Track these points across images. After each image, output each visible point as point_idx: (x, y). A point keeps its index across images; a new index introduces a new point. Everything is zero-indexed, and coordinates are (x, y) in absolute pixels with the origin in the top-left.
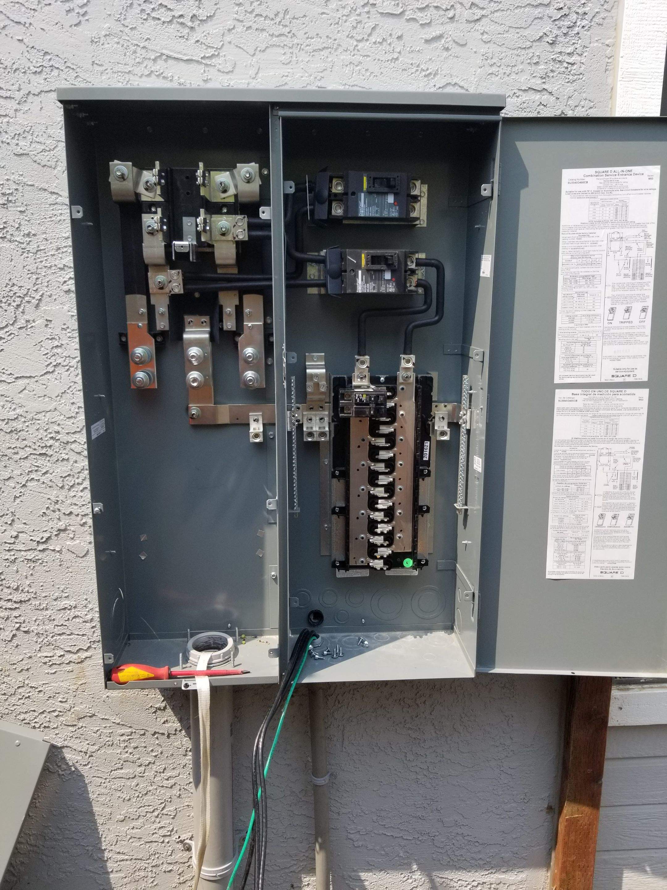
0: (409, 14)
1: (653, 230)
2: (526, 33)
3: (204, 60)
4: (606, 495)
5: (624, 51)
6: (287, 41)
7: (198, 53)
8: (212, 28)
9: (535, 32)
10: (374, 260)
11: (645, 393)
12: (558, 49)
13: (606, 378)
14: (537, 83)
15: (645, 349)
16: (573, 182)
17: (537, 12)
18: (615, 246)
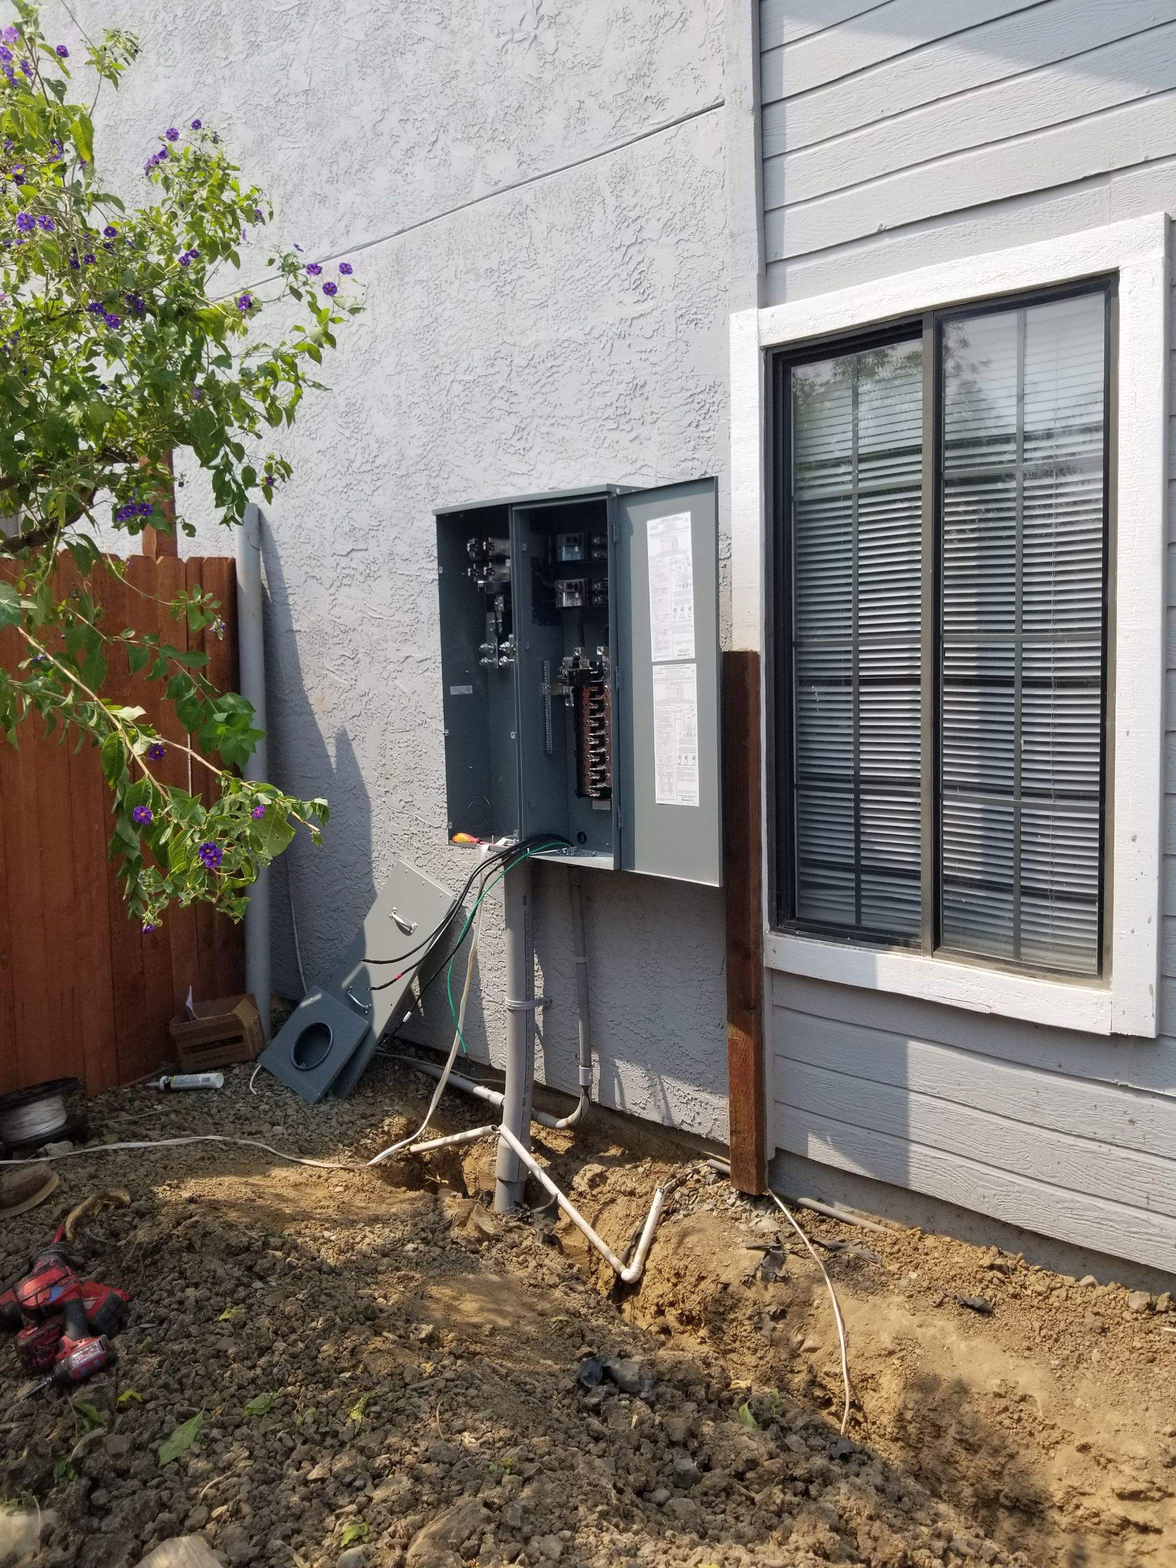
0: (621, 427)
1: (690, 554)
2: (681, 423)
3: (528, 474)
4: (681, 742)
5: (733, 424)
6: (564, 455)
7: (526, 468)
8: (532, 454)
9: (685, 422)
10: (569, 586)
11: (694, 666)
12: (701, 429)
13: (675, 657)
14: (689, 455)
15: (691, 636)
16: (652, 528)
17: (686, 408)
18: (674, 566)
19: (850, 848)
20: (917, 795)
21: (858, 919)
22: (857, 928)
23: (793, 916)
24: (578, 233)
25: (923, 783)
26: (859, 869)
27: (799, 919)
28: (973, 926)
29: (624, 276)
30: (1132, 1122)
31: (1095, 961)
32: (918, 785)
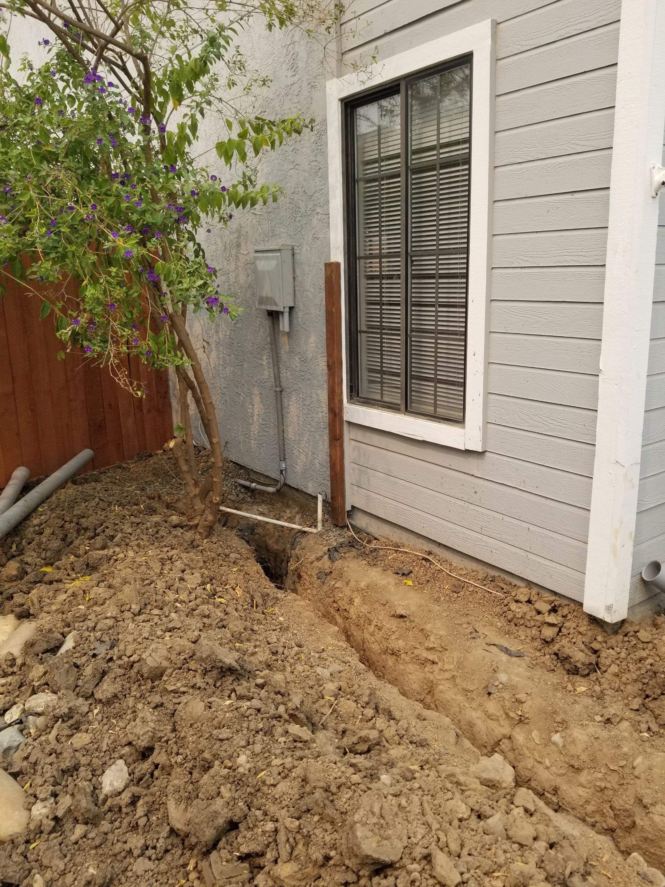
19: (378, 362)
20: (399, 335)
21: (382, 397)
22: (381, 401)
23: (358, 396)
24: (270, 39)
25: (401, 329)
26: (382, 372)
27: (360, 397)
28: (423, 400)
29: (287, 62)
30: (476, 492)
31: (462, 414)
32: (399, 330)
